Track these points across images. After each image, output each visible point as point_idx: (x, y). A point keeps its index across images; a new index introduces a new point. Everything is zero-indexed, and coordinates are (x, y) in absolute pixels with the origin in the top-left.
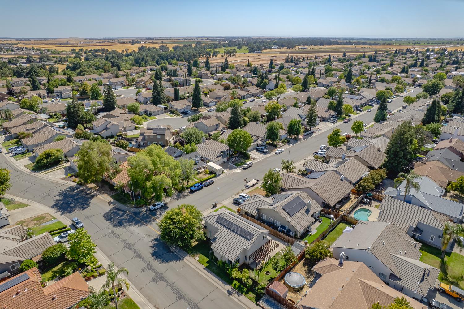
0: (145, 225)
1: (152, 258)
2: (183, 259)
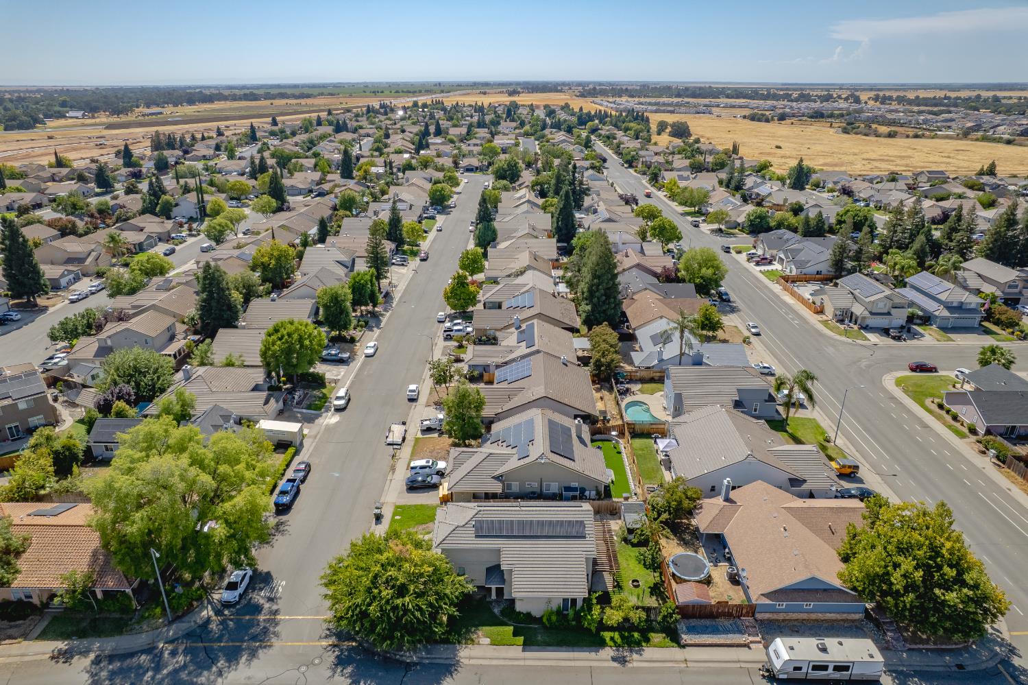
0: (260, 647)
2: (458, 661)
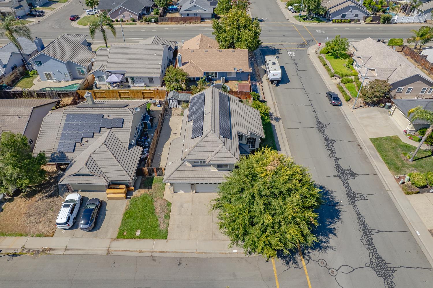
1: (342, 208)
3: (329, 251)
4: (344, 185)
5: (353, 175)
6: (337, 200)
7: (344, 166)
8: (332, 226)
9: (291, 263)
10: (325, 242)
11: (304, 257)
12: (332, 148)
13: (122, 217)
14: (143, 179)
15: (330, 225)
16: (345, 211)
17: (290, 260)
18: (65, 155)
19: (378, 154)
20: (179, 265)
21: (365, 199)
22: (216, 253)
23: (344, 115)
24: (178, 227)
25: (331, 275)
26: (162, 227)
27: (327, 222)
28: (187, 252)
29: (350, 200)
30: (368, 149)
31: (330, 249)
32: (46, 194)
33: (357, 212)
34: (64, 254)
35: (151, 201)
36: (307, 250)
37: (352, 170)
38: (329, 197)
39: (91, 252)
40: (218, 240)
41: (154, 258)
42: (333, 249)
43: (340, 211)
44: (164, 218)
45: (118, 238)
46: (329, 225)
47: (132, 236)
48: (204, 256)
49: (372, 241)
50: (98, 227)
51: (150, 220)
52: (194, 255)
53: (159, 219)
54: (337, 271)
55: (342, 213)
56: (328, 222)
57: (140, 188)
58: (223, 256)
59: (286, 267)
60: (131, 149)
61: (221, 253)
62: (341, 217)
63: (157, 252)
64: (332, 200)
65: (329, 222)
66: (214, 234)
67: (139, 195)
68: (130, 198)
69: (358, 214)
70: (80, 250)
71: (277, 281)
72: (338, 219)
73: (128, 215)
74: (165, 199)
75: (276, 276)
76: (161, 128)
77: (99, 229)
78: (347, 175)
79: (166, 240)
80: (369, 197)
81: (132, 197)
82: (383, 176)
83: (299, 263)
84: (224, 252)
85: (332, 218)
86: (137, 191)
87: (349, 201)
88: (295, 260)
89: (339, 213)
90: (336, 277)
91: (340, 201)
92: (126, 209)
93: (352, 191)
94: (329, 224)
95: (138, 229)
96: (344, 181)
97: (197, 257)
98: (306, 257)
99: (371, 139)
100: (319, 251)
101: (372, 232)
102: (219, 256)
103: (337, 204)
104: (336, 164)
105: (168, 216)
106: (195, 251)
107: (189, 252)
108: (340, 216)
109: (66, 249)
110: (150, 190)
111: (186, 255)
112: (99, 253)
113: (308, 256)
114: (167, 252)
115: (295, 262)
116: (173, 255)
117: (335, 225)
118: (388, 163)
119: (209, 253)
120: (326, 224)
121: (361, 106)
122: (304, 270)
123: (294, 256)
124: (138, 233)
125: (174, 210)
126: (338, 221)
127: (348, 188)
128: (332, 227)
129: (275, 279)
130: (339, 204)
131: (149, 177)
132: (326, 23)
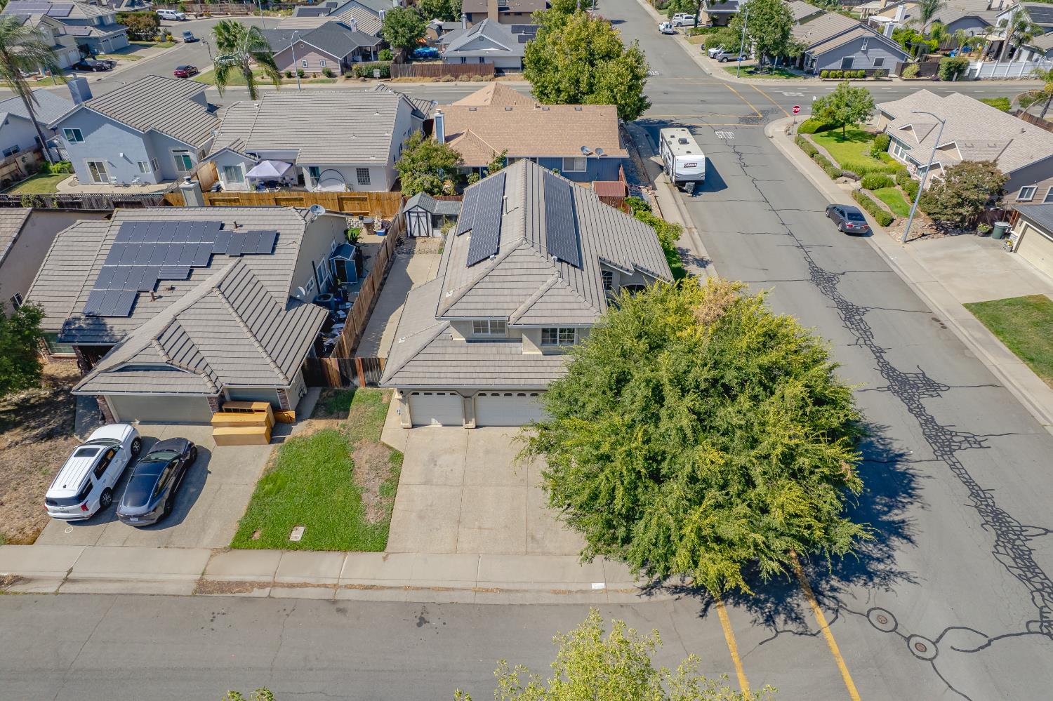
3: (899, 585)
4: (911, 410)
5: (933, 387)
6: (896, 447)
7: (903, 366)
8: (896, 516)
9: (780, 619)
10: (879, 560)
11: (819, 603)
12: (861, 325)
13: (252, 489)
14: (325, 394)
15: (889, 512)
16: (929, 477)
17: (777, 612)
18: (105, 325)
19: (996, 340)
20: (419, 625)
21: (981, 447)
22: (539, 591)
23: (881, 255)
24: (421, 517)
25: (917, 657)
26: (372, 518)
27: (879, 504)
28: (447, 589)
29: (936, 448)
30: (965, 328)
31: (899, 580)
32: (35, 433)
33: (965, 480)
34: (56, 593)
35: (345, 449)
36: (827, 582)
37: (927, 375)
38: (872, 442)
39: (143, 588)
40: (544, 554)
41: (341, 606)
42: (909, 581)
43: (913, 476)
44: (378, 494)
45: (233, 547)
46: (885, 513)
47: (278, 543)
48: (502, 599)
49: (1030, 558)
50: (176, 517)
51: (338, 497)
52: (469, 598)
53: (364, 496)
54: (934, 643)
55: (920, 482)
56: (881, 504)
57: (314, 416)
58: (561, 599)
59: (768, 632)
60: (293, 311)
61: (555, 592)
62: (918, 492)
63: (351, 587)
64: (881, 447)
65: (885, 505)
66: (533, 538)
67: (310, 432)
68: (282, 440)
69: (969, 483)
70: (110, 581)
71: (740, 675)
72: (911, 496)
73: (271, 484)
74: (384, 444)
75: (736, 660)
76: (385, 279)
77: (179, 522)
78: (915, 386)
79: (383, 554)
80: (991, 441)
81: (288, 438)
82: (1025, 392)
83: (806, 620)
84: (563, 587)
85: (893, 494)
86: (305, 423)
87: (935, 451)
88: (792, 610)
89: (911, 481)
90: (934, 661)
91: (906, 451)
92: (267, 470)
93: (937, 425)
94: (886, 509)
95: (298, 523)
96: (909, 401)
97: (478, 601)
98: (826, 601)
99: (967, 306)
100: (865, 584)
101: (1024, 533)
102: (548, 599)
103: (899, 459)
104: (879, 362)
105: (391, 488)
106: (472, 585)
107: (453, 589)
108: (913, 489)
109: (66, 580)
110: (341, 422)
111: (443, 598)
112: (171, 589)
113: (834, 598)
114: (383, 588)
115: (793, 615)
116: (403, 597)
117: (903, 512)
118: (1032, 360)
119: (517, 591)
120: (876, 509)
121: (923, 235)
122: (825, 641)
123: (789, 600)
124: (297, 535)
125: (409, 474)
126: (912, 503)
127: (923, 417)
128: (896, 519)
129: (732, 668)
130: (905, 457)
131: (342, 388)
132: (805, 78)
